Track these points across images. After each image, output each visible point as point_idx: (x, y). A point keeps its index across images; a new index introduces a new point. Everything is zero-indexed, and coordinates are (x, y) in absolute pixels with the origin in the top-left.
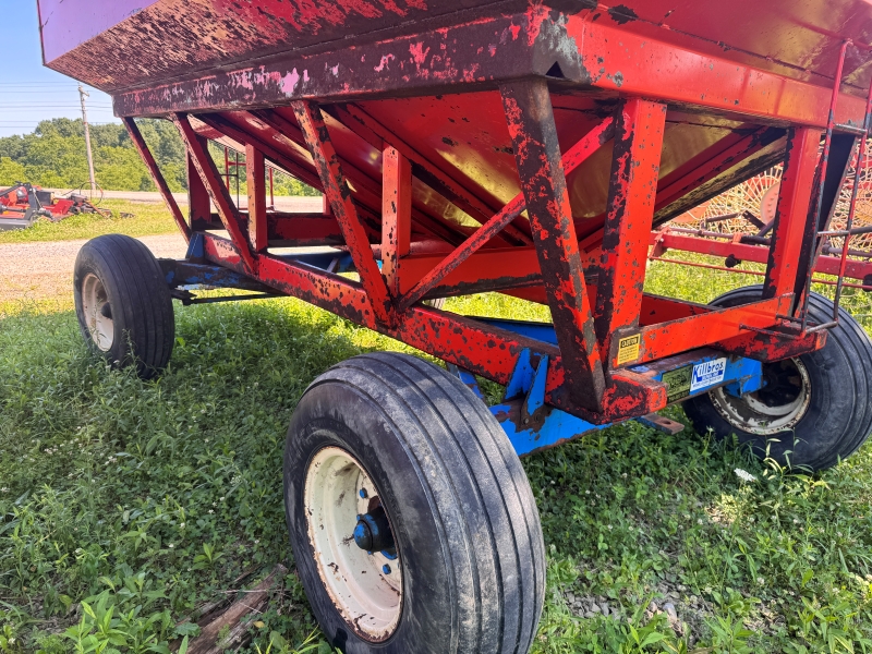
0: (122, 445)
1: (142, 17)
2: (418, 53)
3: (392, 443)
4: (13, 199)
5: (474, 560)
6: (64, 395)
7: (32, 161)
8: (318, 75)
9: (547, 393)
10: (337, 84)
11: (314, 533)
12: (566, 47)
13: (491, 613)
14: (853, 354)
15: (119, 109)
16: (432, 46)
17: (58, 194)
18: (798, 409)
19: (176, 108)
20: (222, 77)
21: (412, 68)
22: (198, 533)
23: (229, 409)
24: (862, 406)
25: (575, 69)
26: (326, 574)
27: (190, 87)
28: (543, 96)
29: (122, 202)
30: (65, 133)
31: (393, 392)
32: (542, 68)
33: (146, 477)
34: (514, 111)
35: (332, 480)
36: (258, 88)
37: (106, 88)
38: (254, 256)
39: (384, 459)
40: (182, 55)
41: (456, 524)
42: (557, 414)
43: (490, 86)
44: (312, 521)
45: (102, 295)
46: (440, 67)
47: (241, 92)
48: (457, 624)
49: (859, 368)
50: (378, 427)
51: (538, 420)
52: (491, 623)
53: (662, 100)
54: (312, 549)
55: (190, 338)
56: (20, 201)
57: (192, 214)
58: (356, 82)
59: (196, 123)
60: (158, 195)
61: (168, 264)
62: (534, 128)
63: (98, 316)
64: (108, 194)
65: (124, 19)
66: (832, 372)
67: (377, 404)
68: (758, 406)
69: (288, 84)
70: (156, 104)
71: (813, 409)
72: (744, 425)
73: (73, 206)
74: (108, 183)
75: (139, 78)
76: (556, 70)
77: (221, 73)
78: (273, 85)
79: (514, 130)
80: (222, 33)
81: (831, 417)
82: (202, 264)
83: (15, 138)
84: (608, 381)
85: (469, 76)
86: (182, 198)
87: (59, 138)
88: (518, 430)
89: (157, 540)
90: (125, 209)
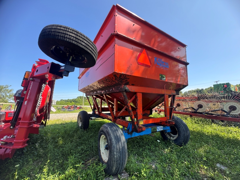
0: (80, 139)
1: (88, 86)
2: (114, 89)
3: (108, 132)
4: (72, 107)
5: (116, 147)
6: (74, 132)
7: (76, 102)
8: (105, 91)
9: (132, 129)
10: (107, 92)
11: (101, 148)
12: (126, 88)
13: (119, 155)
14: (183, 126)
15: (86, 95)
16: (115, 88)
17: (78, 106)
18: (177, 135)
19: (92, 95)
20: (97, 91)
21: (113, 90)
22: (87, 150)
23: (95, 135)
24: (186, 134)
25: (128, 90)
26: (102, 154)
27: (93, 93)
28: (125, 93)
29: (87, 107)
30: (81, 98)
31: (109, 127)
32: (124, 90)
33: (82, 143)
34: (122, 95)
35: (103, 140)
36: (100, 92)
37: (85, 93)
38: (100, 113)
39: (107, 134)
40: (92, 89)
41: (114, 142)
42: (134, 132)
43: (120, 92)
44: (101, 146)
45: (81, 119)
46: (115, 90)
47: (98, 93)
48: (114, 157)
49: (184, 128)
50: (107, 131)
51: (131, 133)
52: (118, 157)
53: (141, 93)
54: (100, 150)
55: (92, 125)
56: (73, 107)
57: (93, 108)
58: (109, 92)
59: (94, 96)
60: (90, 106)
61: (90, 115)
62: (124, 96)
63: (80, 121)
64: (85, 106)
65: (87, 86)
66: (180, 129)
67: (107, 128)
68: (172, 135)
69: (103, 92)
70: (90, 94)
71: (179, 135)
72: (170, 138)
73: (80, 108)
74: (85, 105)
75: (88, 92)
76: (126, 90)
77: (96, 91)
78: (101, 92)
79: (123, 96)
80: (96, 87)
81: (181, 136)
82: (94, 115)
83: (74, 99)
84: (138, 127)
85: (118, 91)
86: (92, 106)
87: (80, 99)
88: (128, 134)
89: (82, 151)
90: (87, 108)
